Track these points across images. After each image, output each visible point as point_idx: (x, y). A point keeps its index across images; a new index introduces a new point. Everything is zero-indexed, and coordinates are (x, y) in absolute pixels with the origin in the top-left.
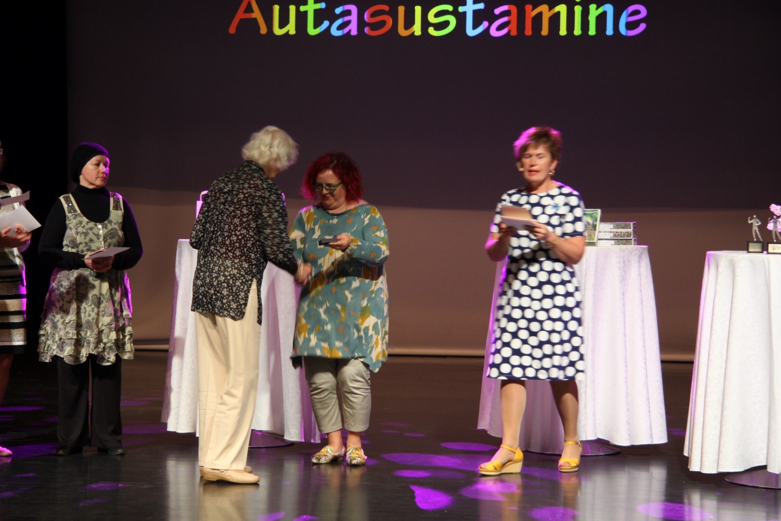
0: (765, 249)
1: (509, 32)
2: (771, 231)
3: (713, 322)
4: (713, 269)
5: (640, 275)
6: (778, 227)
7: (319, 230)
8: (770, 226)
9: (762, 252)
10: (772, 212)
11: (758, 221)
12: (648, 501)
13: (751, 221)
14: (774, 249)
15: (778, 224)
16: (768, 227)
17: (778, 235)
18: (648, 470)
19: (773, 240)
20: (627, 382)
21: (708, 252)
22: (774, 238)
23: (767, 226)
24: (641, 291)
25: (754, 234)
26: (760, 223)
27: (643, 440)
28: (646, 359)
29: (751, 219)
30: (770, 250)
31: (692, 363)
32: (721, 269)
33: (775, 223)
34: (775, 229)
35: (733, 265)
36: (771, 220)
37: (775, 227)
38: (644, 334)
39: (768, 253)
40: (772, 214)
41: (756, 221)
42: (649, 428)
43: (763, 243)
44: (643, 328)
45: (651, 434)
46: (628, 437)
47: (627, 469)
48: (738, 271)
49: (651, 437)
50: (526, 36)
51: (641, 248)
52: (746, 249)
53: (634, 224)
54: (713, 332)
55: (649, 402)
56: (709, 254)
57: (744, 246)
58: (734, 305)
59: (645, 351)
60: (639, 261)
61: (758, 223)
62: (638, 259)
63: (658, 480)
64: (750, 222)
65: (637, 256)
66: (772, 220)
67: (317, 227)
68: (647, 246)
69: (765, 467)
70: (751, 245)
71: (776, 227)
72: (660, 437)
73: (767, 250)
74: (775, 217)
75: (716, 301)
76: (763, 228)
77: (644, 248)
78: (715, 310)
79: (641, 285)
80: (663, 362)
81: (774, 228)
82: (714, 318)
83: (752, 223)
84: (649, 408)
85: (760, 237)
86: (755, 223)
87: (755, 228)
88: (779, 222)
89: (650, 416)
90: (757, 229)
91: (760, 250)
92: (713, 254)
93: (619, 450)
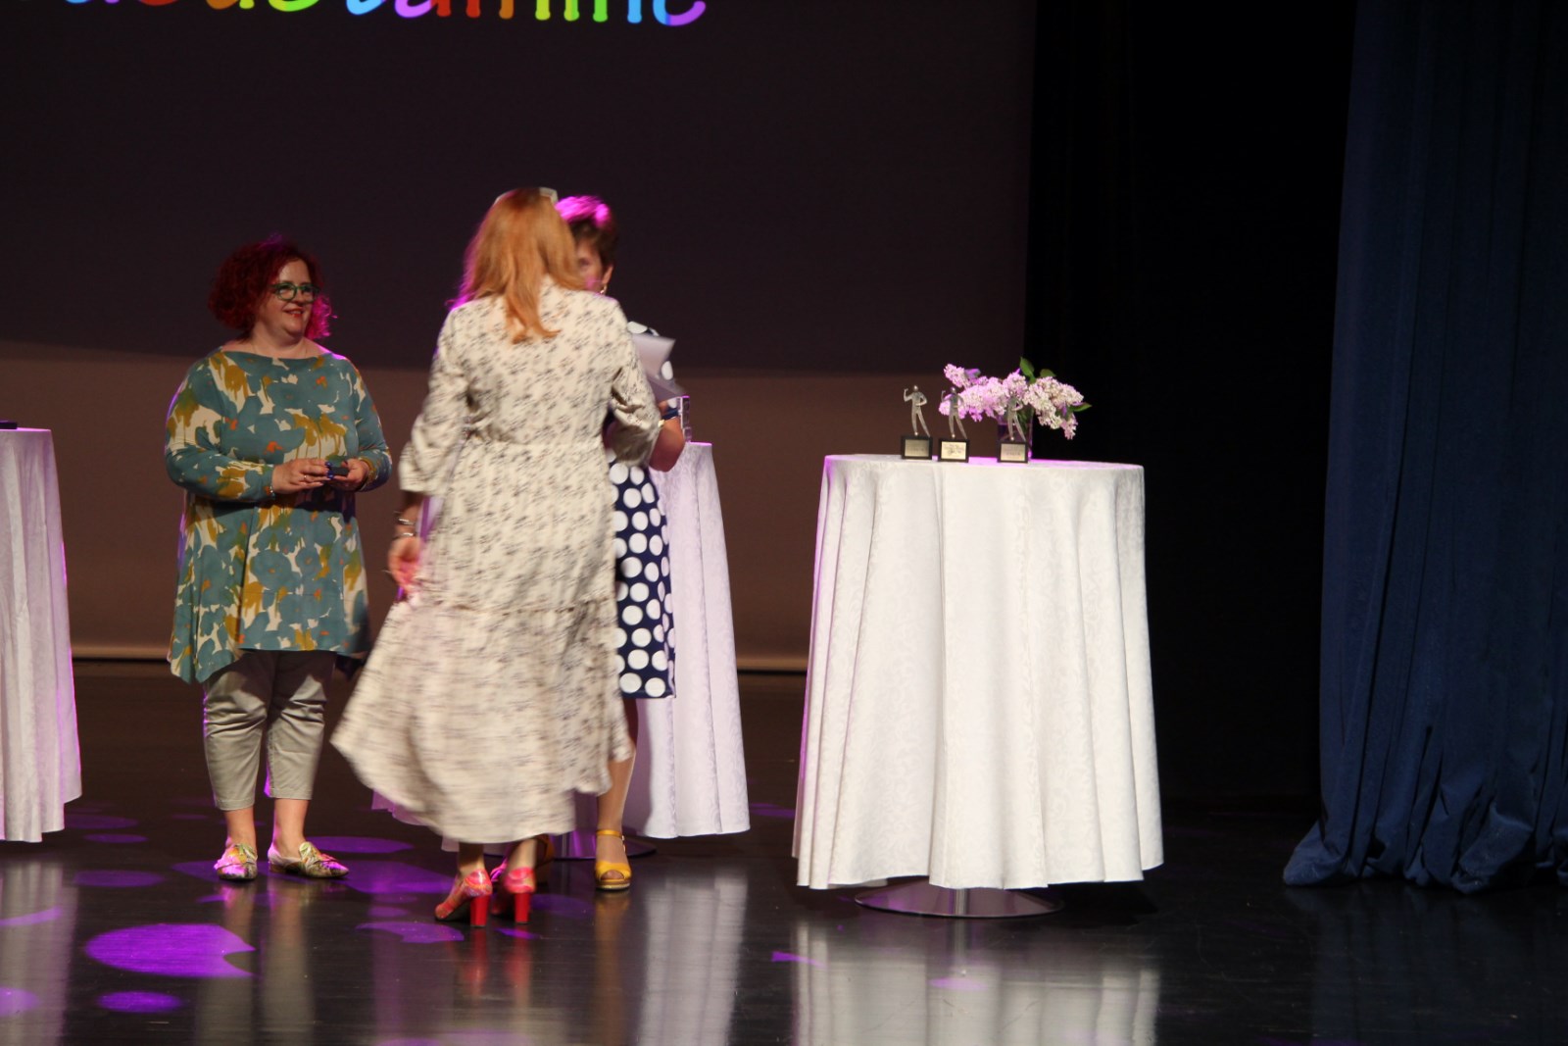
0: (934, 451)
2: (946, 417)
3: (837, 593)
4: (836, 491)
5: (697, 501)
6: (959, 410)
7: (270, 400)
8: (945, 408)
9: (930, 458)
10: (948, 379)
11: (922, 397)
12: (710, 946)
13: (910, 398)
14: (952, 452)
15: (959, 402)
16: (940, 410)
17: (960, 424)
18: (711, 886)
19: (950, 434)
20: (671, 713)
21: (828, 457)
22: (952, 430)
23: (938, 406)
24: (699, 531)
25: (914, 422)
26: (925, 402)
27: (702, 825)
28: (708, 667)
29: (908, 394)
30: (944, 455)
31: (802, 675)
32: (851, 490)
33: (954, 401)
34: (954, 414)
35: (873, 482)
36: (945, 395)
37: (954, 408)
38: (704, 617)
39: (940, 460)
40: (949, 384)
41: (918, 397)
42: (714, 801)
43: (931, 440)
44: (703, 605)
45: (719, 814)
46: (673, 821)
47: (668, 885)
48: (884, 494)
49: (719, 819)
51: (699, 447)
52: (900, 451)
53: (684, 400)
54: (836, 613)
55: (714, 752)
56: (829, 462)
57: (894, 446)
58: (873, 560)
59: (707, 652)
60: (696, 474)
61: (922, 400)
62: (694, 470)
63: (729, 905)
64: (906, 399)
65: (691, 464)
66: (949, 396)
67: (261, 394)
68: (710, 444)
69: (926, 878)
70: (908, 443)
71: (956, 409)
72: (733, 819)
73: (939, 455)
74: (954, 389)
75: (842, 553)
77: (704, 448)
78: (839, 571)
79: (699, 520)
80: (741, 673)
81: (951, 412)
82: (838, 587)
83: (911, 401)
84: (715, 763)
85: (925, 428)
86: (917, 401)
87: (917, 411)
88: (962, 400)
89: (716, 778)
90: (920, 413)
91: (925, 454)
92: (836, 461)
93: (653, 847)
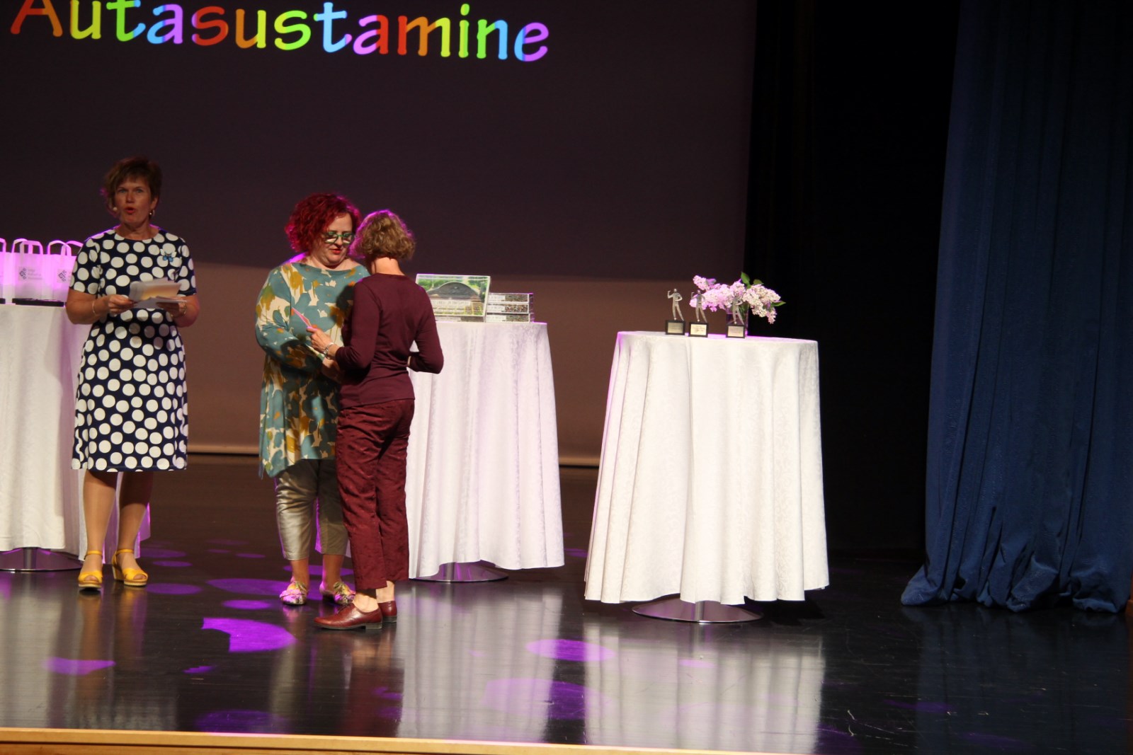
0: (686, 330)
1: (378, 49)
2: (694, 309)
3: (623, 418)
4: (624, 354)
5: (537, 359)
6: (702, 304)
7: (316, 296)
8: (693, 303)
9: (683, 334)
10: (696, 285)
11: (679, 295)
12: (539, 638)
13: (671, 296)
14: (698, 330)
15: (702, 300)
16: (690, 304)
17: (703, 313)
18: (540, 600)
19: (697, 319)
20: (518, 491)
21: (620, 333)
22: (698, 317)
23: (689, 301)
24: (538, 378)
25: (674, 311)
26: (681, 299)
27: (535, 562)
28: (541, 463)
29: (670, 294)
30: (692, 333)
31: (597, 468)
32: (634, 353)
33: (699, 299)
34: (699, 307)
35: (648, 349)
36: (694, 295)
37: (699, 303)
38: (540, 432)
39: (690, 335)
40: (696, 288)
41: (676, 296)
42: (543, 547)
43: (684, 323)
44: (539, 424)
45: (546, 555)
46: (519, 559)
47: (516, 599)
48: (654, 357)
49: (545, 558)
50: (400, 55)
51: (539, 325)
52: (664, 329)
53: (530, 296)
54: (622, 430)
55: (544, 516)
56: (621, 336)
57: (660, 325)
58: (648, 398)
59: (541, 453)
60: (537, 342)
61: (679, 298)
62: (535, 339)
63: (551, 612)
64: (669, 297)
65: (533, 336)
66: (696, 295)
67: (311, 292)
68: (546, 324)
69: (678, 596)
70: (670, 325)
72: (555, 559)
73: (689, 332)
74: (699, 291)
75: (628, 392)
76: (685, 304)
77: (542, 326)
78: (625, 404)
79: (538, 371)
80: (561, 466)
81: (697, 305)
82: (624, 414)
83: (672, 298)
84: (544, 523)
85: (681, 315)
86: (676, 298)
87: (676, 305)
88: (704, 298)
89: (545, 532)
90: (678, 306)
91: (681, 332)
92: (625, 335)
93: (506, 575)
